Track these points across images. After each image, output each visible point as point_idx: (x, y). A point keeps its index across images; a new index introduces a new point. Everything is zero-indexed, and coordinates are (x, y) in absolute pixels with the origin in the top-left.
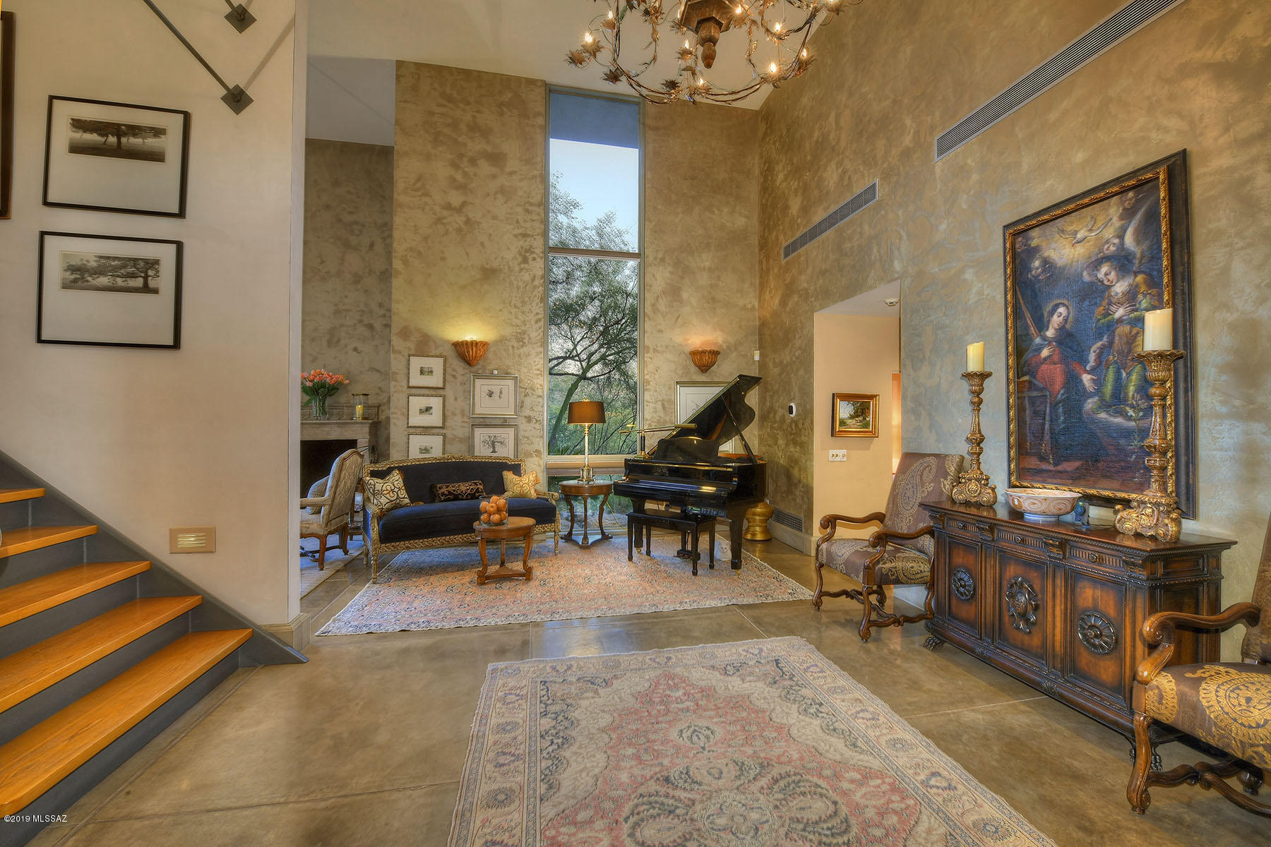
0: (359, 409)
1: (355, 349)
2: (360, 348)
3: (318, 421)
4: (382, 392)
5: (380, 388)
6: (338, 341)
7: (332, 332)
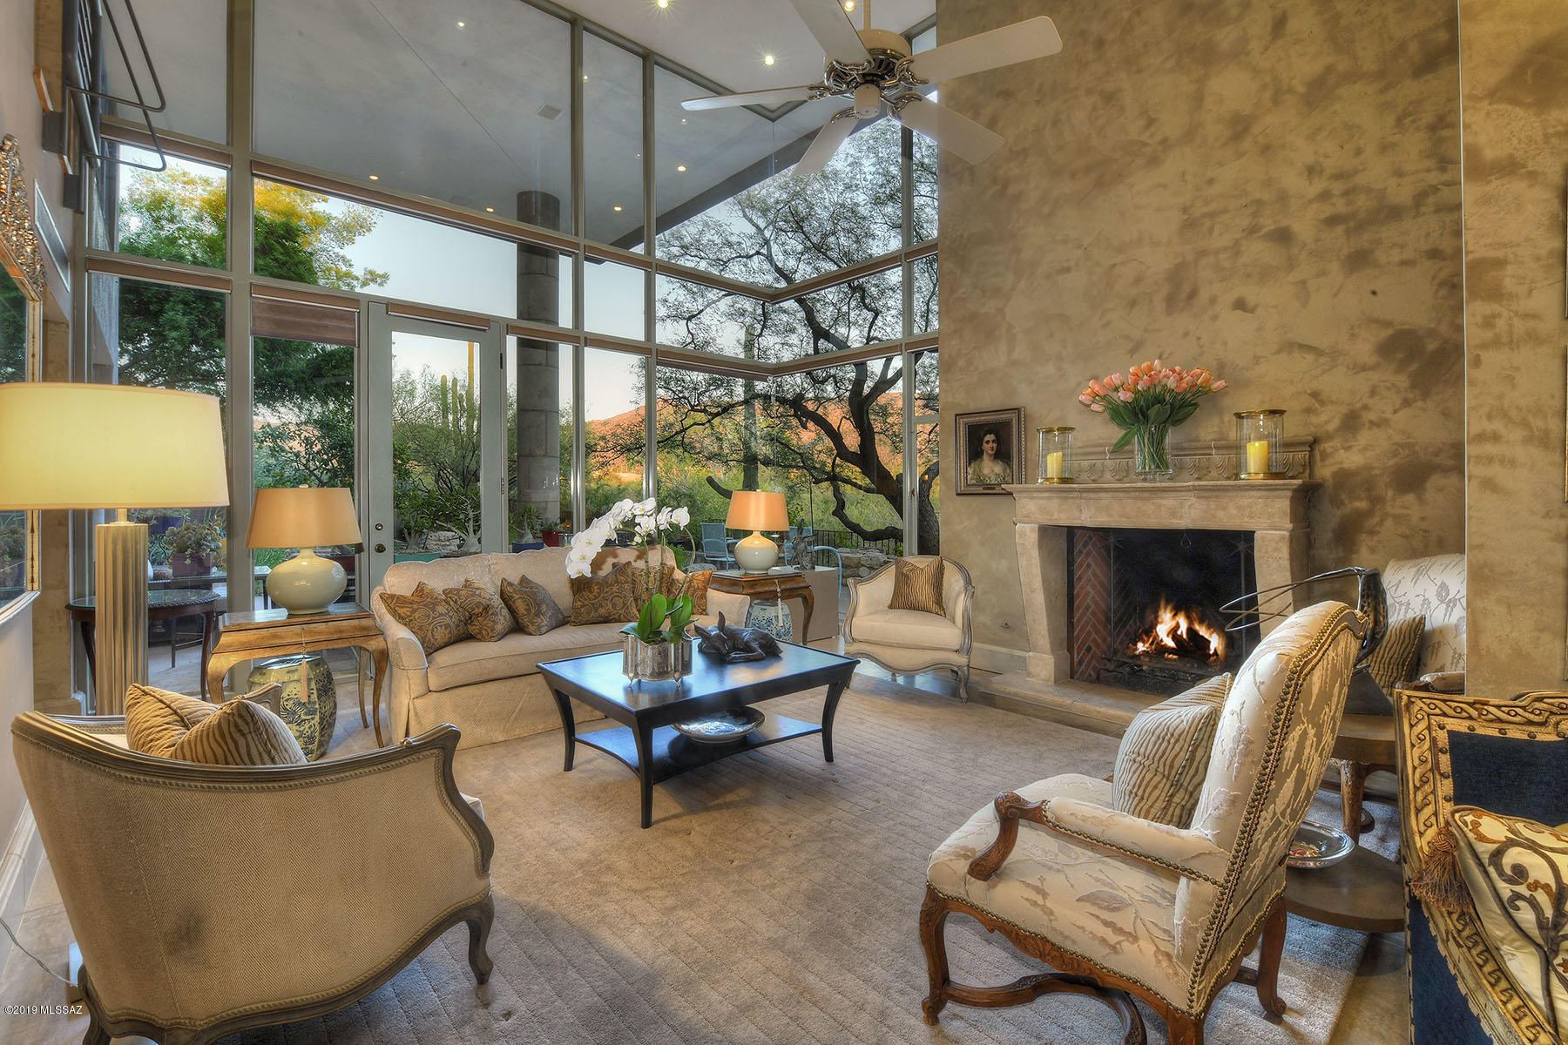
0: (1255, 452)
1: (1240, 305)
2: (1251, 300)
3: (1146, 485)
4: (1322, 403)
5: (1315, 395)
6: (1193, 294)
7: (1176, 276)
